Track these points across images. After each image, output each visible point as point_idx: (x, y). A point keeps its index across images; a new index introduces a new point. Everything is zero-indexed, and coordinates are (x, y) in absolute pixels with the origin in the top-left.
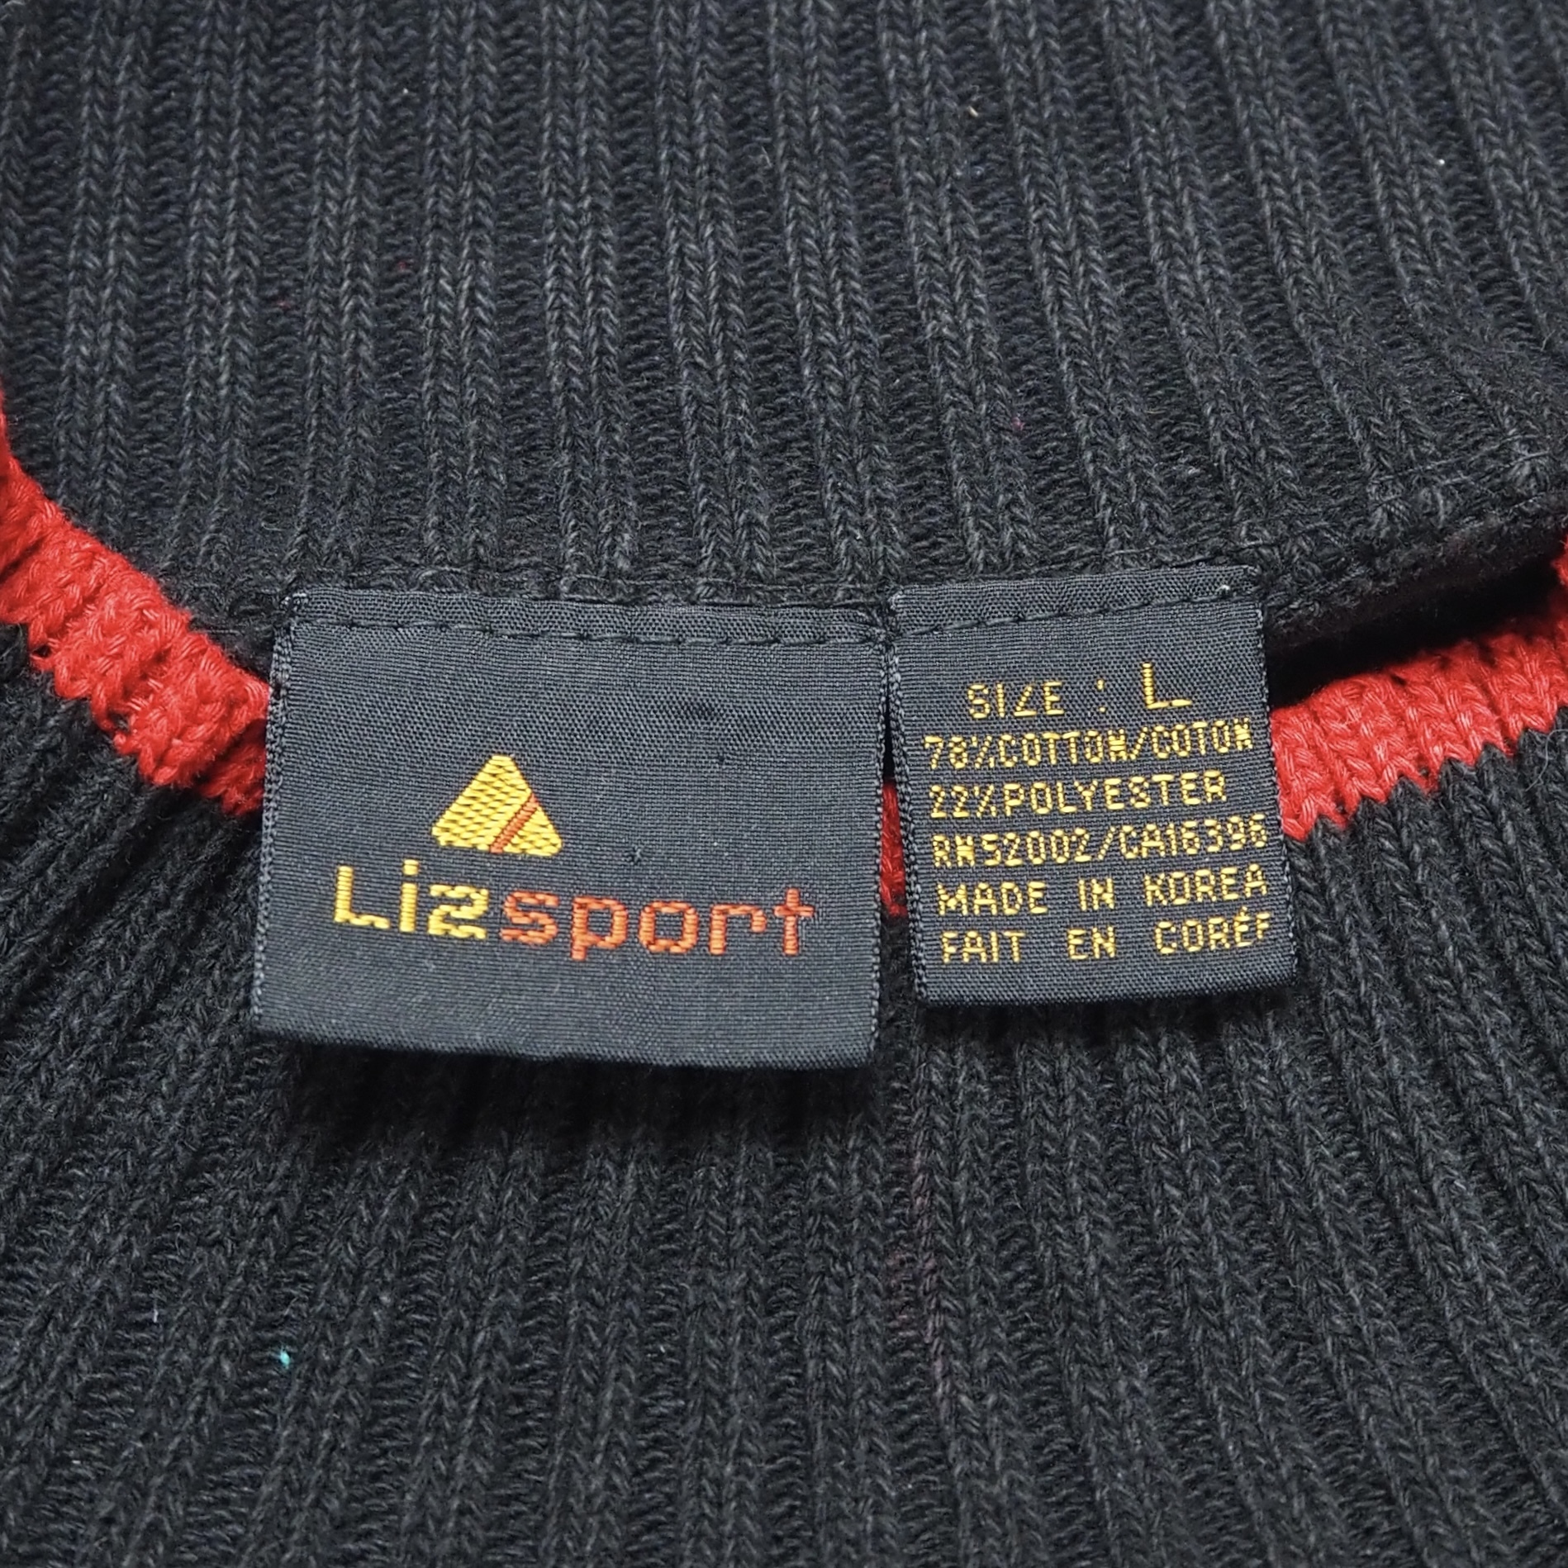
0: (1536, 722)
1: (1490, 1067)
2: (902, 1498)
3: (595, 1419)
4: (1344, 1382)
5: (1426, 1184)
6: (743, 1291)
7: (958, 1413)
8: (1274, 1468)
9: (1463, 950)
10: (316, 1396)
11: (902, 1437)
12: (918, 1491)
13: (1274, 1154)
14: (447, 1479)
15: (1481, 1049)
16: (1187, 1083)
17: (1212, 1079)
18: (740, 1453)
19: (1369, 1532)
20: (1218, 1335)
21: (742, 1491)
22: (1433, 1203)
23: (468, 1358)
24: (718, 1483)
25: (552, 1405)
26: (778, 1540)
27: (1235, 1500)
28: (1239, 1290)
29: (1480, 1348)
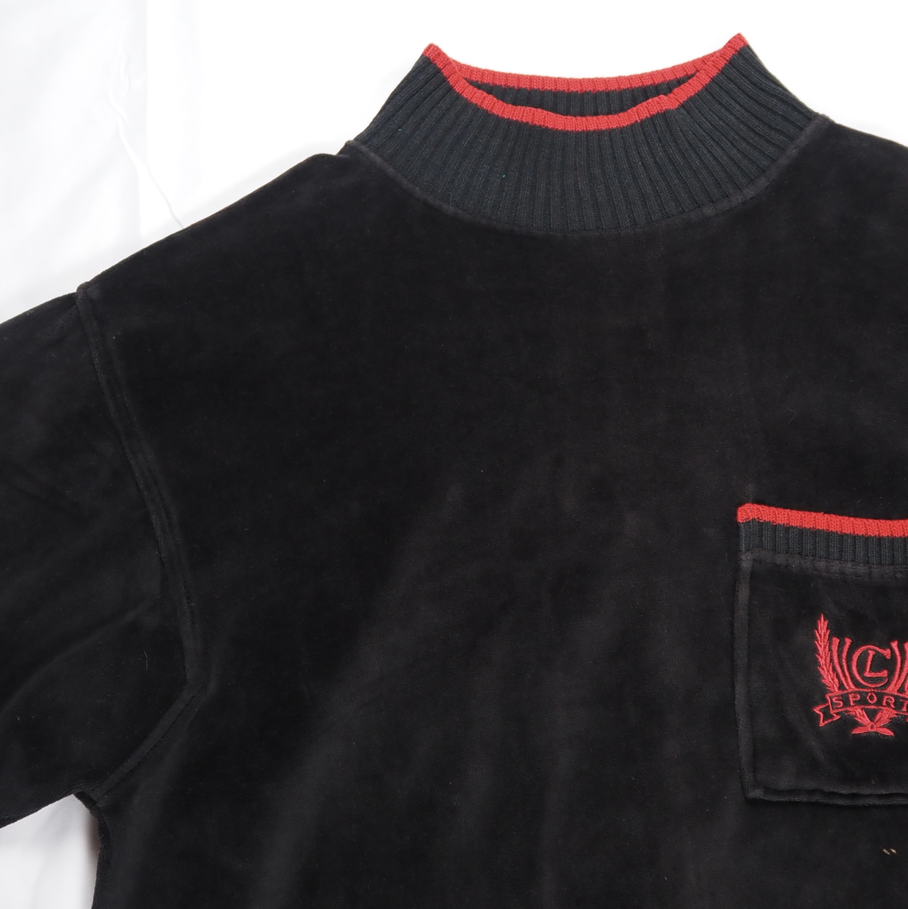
0: (654, 113)
1: (645, 154)
2: (575, 198)
3: (541, 187)
4: (627, 189)
5: (637, 166)
6: (557, 174)
7: (582, 188)
8: (618, 199)
9: (642, 141)
10: (509, 184)
11: (575, 191)
12: (577, 197)
13: (619, 162)
14: (524, 194)
15: (644, 152)
16: (610, 153)
17: (613, 153)
18: (557, 191)
19: (628, 208)
20: (612, 182)
21: (557, 196)
22: (638, 169)
23: (526, 180)
24: (554, 195)
25: (536, 186)
26: (561, 202)
27: (613, 202)
28: (614, 177)
29: (643, 186)
